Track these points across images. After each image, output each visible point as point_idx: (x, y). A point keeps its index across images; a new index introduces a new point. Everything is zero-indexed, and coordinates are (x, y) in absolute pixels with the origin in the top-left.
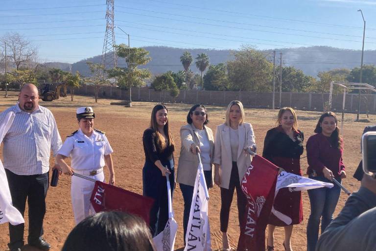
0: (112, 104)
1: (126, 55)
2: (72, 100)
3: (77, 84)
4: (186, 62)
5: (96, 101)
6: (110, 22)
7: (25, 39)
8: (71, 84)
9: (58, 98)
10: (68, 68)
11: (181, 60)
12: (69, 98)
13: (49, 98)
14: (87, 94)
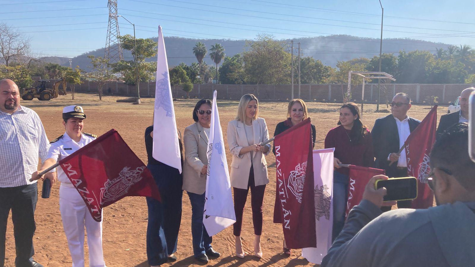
0: (118, 101)
1: (132, 47)
2: (73, 99)
3: (78, 81)
4: (199, 54)
5: (100, 99)
6: (113, 10)
7: (14, 31)
8: (71, 81)
9: (56, 97)
10: (68, 64)
11: (194, 52)
12: (69, 96)
13: (46, 96)
14: (89, 91)
